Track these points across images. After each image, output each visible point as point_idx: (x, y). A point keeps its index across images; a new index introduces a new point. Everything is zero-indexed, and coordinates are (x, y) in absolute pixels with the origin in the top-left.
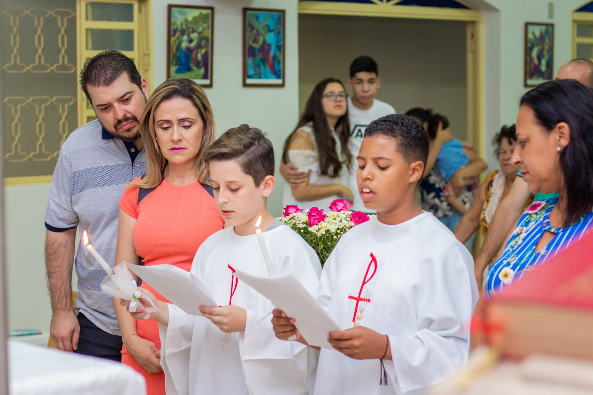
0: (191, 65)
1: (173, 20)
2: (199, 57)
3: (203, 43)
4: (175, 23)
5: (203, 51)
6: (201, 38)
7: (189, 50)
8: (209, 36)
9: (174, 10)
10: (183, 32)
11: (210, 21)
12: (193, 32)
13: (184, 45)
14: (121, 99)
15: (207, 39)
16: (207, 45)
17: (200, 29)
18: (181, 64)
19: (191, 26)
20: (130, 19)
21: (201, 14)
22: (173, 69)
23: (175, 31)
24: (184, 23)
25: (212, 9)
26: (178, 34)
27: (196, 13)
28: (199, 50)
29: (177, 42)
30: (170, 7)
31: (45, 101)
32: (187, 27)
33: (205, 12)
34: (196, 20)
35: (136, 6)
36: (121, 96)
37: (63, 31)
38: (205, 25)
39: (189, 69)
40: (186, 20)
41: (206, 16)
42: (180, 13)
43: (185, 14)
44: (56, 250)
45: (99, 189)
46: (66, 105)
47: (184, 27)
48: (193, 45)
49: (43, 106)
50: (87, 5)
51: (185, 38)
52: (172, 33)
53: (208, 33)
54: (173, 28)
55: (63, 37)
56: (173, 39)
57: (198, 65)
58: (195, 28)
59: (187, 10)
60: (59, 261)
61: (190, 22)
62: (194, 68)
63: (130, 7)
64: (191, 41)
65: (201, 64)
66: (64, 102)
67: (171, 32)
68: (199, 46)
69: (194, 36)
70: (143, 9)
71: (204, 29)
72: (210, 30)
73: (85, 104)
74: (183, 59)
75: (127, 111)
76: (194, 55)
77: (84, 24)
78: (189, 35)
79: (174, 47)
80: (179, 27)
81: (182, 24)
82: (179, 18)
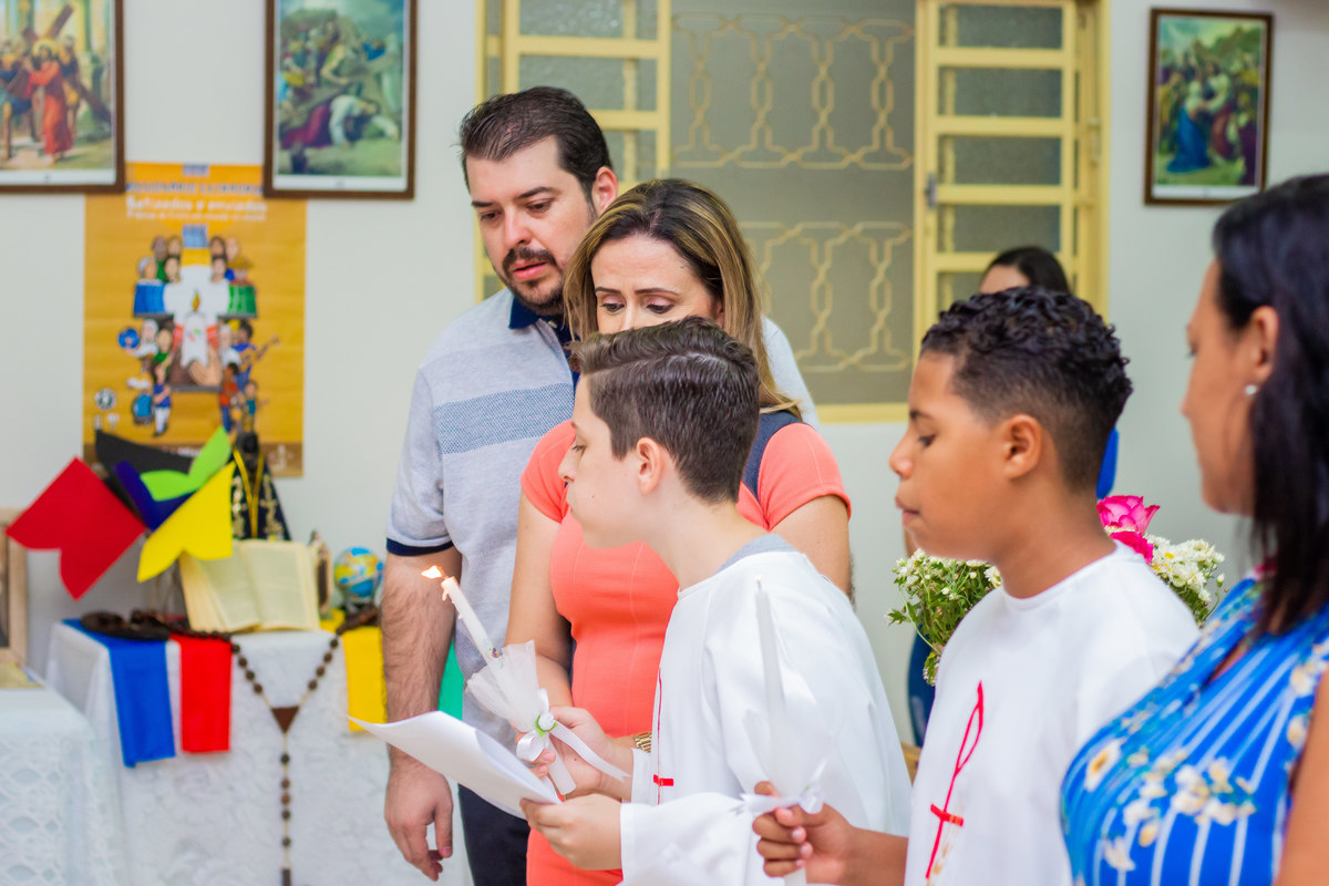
0: (1211, 153)
1: (1162, 45)
2: (1232, 133)
3: (1244, 99)
4: (1166, 53)
5: (1243, 119)
6: (1237, 87)
7: (1205, 118)
8: (1260, 83)
9: (1164, 21)
10: (1189, 74)
11: (1262, 48)
12: (1217, 72)
13: (1192, 104)
14: (524, 201)
15: (1253, 91)
16: (1253, 105)
17: (1236, 66)
18: (1183, 150)
19: (1209, 58)
20: (1054, 42)
21: (1238, 31)
22: (1161, 162)
23: (1168, 73)
24: (1192, 52)
25: (1268, 19)
26: (1175, 78)
27: (1225, 28)
28: (1233, 117)
29: (1175, 97)
30: (1156, 14)
31: (836, 233)
32: (1201, 62)
33: (1248, 25)
34: (1224, 45)
35: (1070, 14)
36: (524, 191)
37: (883, 71)
38: (1249, 58)
39: (1204, 162)
40: (1198, 46)
41: (1252, 36)
42: (1183, 29)
43: (1194, 31)
44: (400, 611)
45: (496, 447)
46: (889, 244)
47: (1193, 61)
48: (1216, 104)
49: (830, 244)
50: (943, 12)
51: (1195, 87)
52: (1159, 75)
53: (1255, 77)
54: (1161, 63)
55: (882, 86)
56: (1161, 91)
57: (1228, 152)
58: (1222, 63)
59: (1201, 22)
60: (409, 638)
61: (1210, 51)
62: (1218, 160)
63: (1055, 15)
64: (1209, 94)
65: (1238, 149)
66: (881, 236)
67: (1158, 72)
68: (1231, 107)
69: (1220, 83)
70: (1089, 18)
71: (1246, 67)
72: (1262, 70)
73: (932, 242)
74: (1187, 136)
75: (533, 235)
76: (1218, 127)
77: (935, 54)
78: (1204, 82)
79: (1164, 111)
80: (1180, 62)
81: (1186, 56)
82: (1178, 42)
